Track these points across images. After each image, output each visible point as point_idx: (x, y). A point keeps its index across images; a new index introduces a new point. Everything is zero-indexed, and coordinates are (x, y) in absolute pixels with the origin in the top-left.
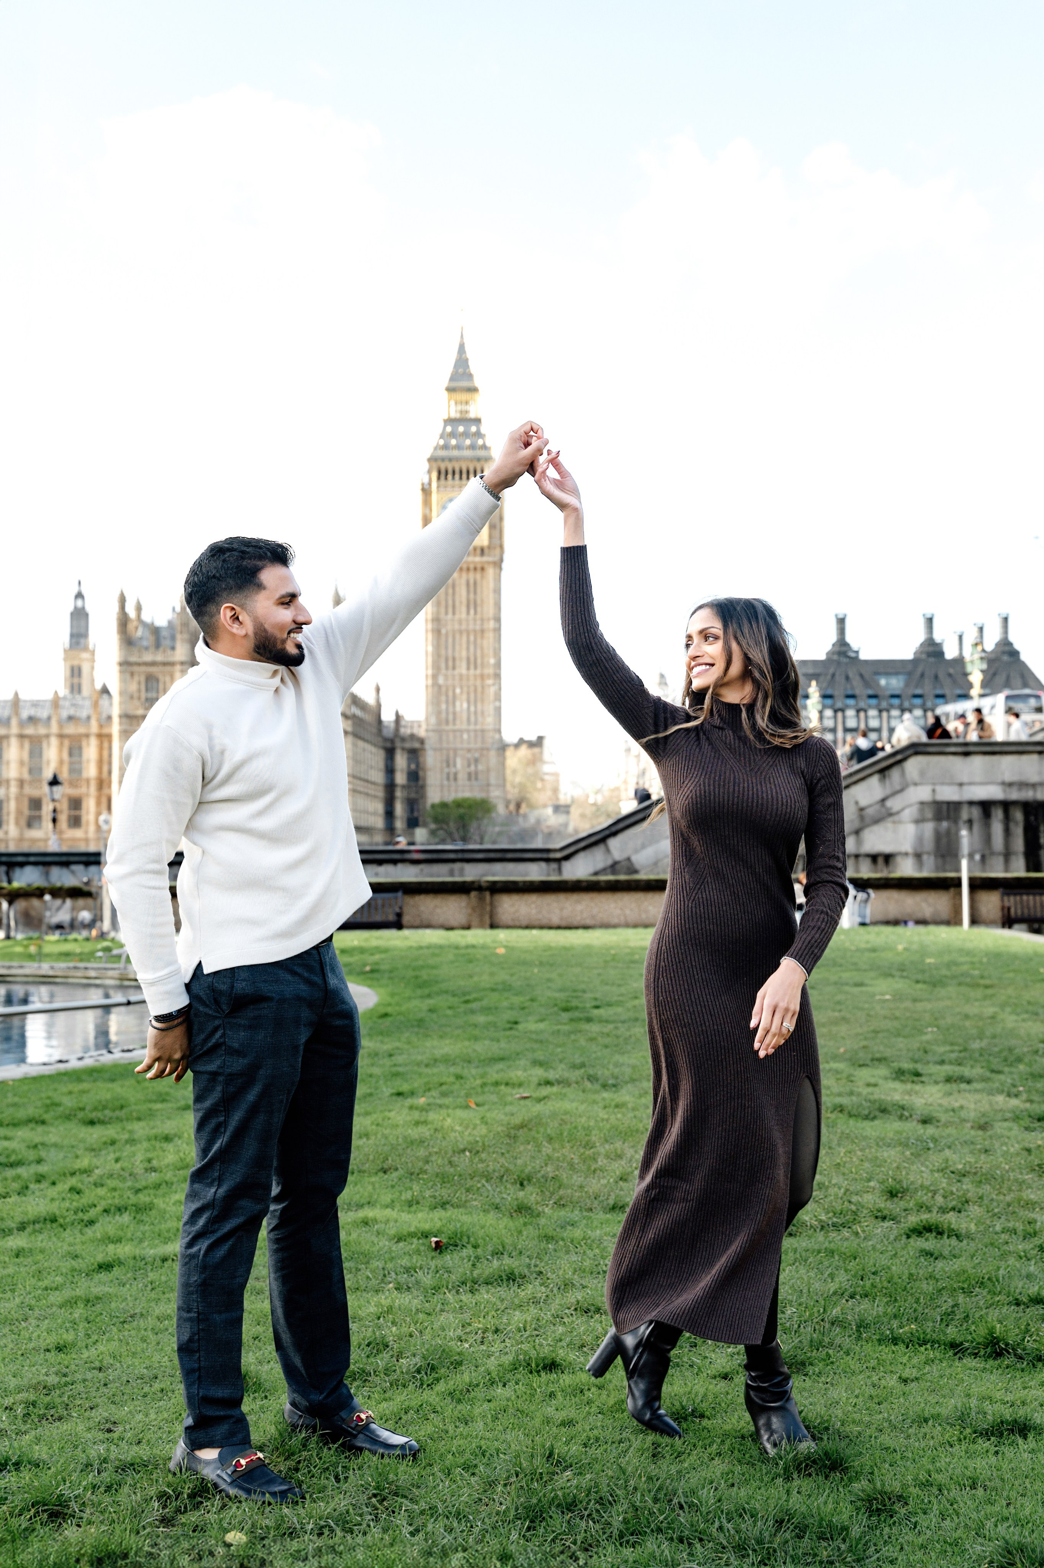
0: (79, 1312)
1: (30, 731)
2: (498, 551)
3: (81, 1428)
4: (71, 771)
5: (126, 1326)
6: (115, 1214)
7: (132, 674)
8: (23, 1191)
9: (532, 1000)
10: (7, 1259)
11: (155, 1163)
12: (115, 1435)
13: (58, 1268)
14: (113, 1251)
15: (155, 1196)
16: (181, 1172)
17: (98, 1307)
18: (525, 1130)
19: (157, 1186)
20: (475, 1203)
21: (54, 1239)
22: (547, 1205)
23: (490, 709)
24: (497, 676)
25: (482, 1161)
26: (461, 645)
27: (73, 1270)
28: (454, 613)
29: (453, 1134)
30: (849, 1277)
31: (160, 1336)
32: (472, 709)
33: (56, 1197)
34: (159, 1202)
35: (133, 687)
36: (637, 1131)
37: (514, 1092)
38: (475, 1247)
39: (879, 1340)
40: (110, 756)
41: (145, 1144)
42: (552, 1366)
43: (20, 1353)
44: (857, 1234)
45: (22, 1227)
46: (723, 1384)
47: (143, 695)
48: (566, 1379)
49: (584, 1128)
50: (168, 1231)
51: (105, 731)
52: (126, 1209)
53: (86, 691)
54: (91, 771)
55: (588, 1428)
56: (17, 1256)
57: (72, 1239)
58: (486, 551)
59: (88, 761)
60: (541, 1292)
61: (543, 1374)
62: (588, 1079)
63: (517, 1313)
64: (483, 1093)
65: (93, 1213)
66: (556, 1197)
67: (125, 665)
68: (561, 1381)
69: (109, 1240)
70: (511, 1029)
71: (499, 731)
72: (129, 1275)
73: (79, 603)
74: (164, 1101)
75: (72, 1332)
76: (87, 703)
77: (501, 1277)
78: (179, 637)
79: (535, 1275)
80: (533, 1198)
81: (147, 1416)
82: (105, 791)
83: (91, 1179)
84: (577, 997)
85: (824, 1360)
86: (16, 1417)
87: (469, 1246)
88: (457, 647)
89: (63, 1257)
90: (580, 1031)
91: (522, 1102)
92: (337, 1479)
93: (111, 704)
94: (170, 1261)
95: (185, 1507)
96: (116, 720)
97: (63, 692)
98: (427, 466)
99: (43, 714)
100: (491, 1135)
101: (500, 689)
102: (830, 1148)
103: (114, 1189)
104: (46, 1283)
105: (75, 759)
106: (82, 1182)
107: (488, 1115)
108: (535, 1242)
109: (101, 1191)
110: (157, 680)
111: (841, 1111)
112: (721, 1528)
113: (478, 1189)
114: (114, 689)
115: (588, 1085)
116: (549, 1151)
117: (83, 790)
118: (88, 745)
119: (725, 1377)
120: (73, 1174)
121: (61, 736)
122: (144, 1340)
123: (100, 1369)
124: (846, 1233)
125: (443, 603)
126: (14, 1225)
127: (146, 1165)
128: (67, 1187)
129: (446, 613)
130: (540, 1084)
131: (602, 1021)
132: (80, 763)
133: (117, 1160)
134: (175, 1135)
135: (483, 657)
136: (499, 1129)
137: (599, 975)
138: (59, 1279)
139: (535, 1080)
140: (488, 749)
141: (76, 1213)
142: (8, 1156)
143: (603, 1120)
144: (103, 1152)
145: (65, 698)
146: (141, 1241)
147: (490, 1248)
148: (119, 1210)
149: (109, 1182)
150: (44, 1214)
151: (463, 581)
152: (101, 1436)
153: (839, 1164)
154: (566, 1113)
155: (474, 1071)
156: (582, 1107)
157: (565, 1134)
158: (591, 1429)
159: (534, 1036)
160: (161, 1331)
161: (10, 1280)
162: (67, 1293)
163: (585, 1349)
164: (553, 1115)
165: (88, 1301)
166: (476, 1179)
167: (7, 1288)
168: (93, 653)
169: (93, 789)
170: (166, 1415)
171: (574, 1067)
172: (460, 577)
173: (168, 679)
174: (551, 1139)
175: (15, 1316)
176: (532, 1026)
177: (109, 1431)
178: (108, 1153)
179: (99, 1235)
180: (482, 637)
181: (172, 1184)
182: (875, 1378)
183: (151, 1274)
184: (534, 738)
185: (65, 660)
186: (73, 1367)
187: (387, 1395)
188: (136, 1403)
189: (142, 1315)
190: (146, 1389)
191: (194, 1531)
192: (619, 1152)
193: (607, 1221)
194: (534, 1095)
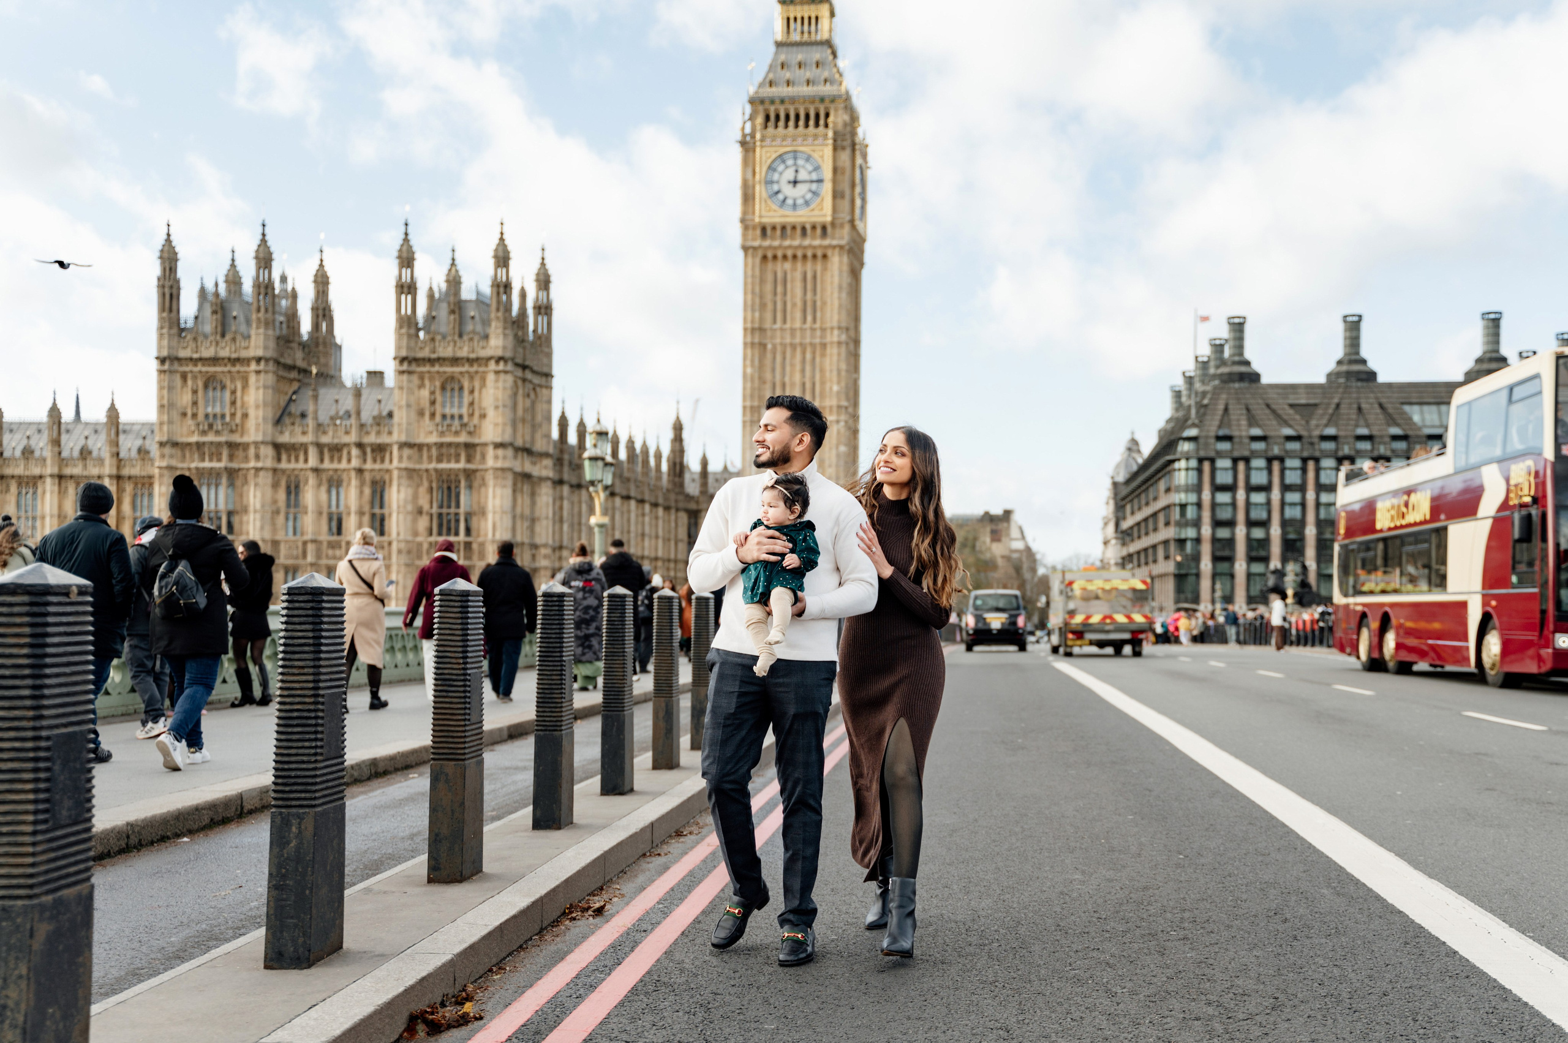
26: (792, 365)
28: (785, 321)
58: (830, 231)
88: (788, 369)
98: (748, 109)
125: (770, 306)
129: (775, 322)
135: (823, 383)
151: (798, 275)
172: (794, 269)
180: (823, 355)
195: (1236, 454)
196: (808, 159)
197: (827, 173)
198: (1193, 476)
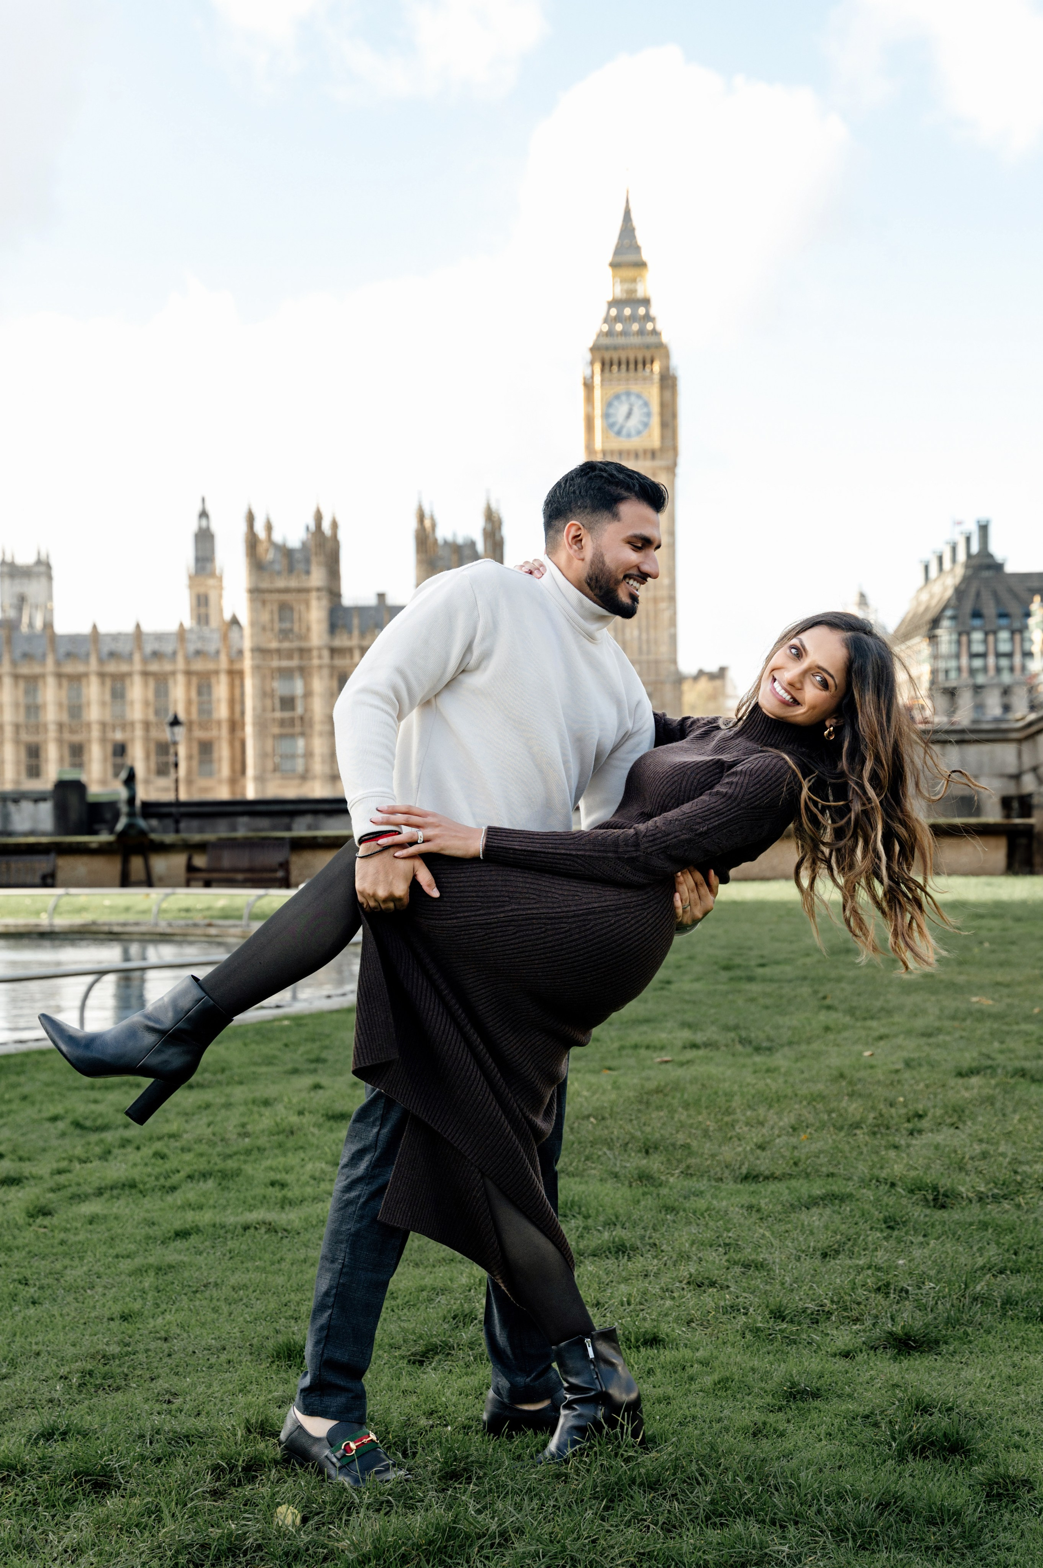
0: (148, 1282)
1: (154, 667)
2: (671, 453)
3: (139, 1399)
4: (201, 711)
5: (198, 1295)
6: (199, 1181)
7: (264, 603)
8: (106, 1155)
9: (691, 958)
10: (79, 1225)
11: (249, 1128)
12: (174, 1407)
13: (132, 1235)
14: (190, 1217)
15: (245, 1162)
16: (276, 1138)
17: (169, 1277)
18: (661, 1096)
19: (248, 1152)
20: (593, 1172)
21: (132, 1206)
22: (672, 1175)
23: (664, 636)
24: (672, 599)
25: (607, 1127)
27: (148, 1237)
29: (579, 1099)
30: (1000, 1251)
31: (233, 1306)
32: (644, 636)
33: (139, 1161)
34: (248, 1169)
35: (265, 617)
36: (786, 1097)
37: (655, 1055)
38: (587, 1217)
39: (1026, 1318)
40: (243, 694)
41: (242, 1109)
42: (654, 1341)
43: (82, 1321)
44: (1018, 1206)
45: (99, 1192)
46: (841, 1364)
47: (277, 626)
48: (667, 1355)
49: (726, 1094)
50: (254, 1198)
51: (237, 667)
52: (211, 1175)
53: (214, 623)
54: (222, 712)
55: (685, 1406)
56: (91, 1223)
57: (151, 1205)
58: (658, 454)
59: (219, 701)
60: (653, 1265)
61: (642, 1349)
62: (740, 1042)
63: (622, 1286)
64: (620, 1056)
65: (175, 1179)
66: (683, 1166)
67: (256, 592)
68: (662, 1357)
69: (189, 1206)
70: (662, 989)
71: (674, 661)
72: (207, 1243)
73: (204, 523)
74: (270, 1064)
75: (139, 1301)
76: (216, 636)
77: (609, 1249)
78: (314, 559)
79: (648, 1247)
80: (656, 1166)
81: (210, 1386)
82: (238, 734)
83: (178, 1144)
84: (741, 955)
85: (960, 1338)
86: (71, 1387)
87: (580, 1217)
89: (139, 1223)
90: (739, 991)
91: (663, 1066)
92: (405, 1455)
93: (242, 637)
94: (252, 1230)
95: (240, 1481)
96: (247, 655)
97: (188, 623)
98: (588, 356)
99: (168, 648)
100: (622, 1100)
101: (675, 613)
102: (1004, 1115)
103: (201, 1155)
104: (118, 1250)
105: (205, 698)
106: (167, 1146)
107: (621, 1080)
108: (653, 1213)
109: (188, 1157)
110: (291, 609)
111: (1023, 1076)
112: (819, 1512)
113: (599, 1157)
114: (244, 619)
115: (739, 1048)
116: (683, 1118)
117: (214, 733)
118: (218, 682)
119: (846, 1355)
120: (159, 1139)
121: (188, 673)
122: (215, 1310)
123: (166, 1339)
124: (1006, 1205)
126: (90, 1191)
127: (240, 1130)
128: (150, 1152)
130: (685, 1047)
131: (765, 980)
132: (210, 702)
133: (209, 1125)
134: (275, 1099)
136: (631, 1094)
137: (771, 930)
138: (132, 1247)
139: (679, 1043)
140: (662, 683)
141: (157, 1179)
142: (95, 1120)
143: (748, 1084)
144: (196, 1117)
145: (191, 630)
146: (225, 1208)
147: (601, 1219)
148: (204, 1176)
149: (196, 1146)
150: (123, 1179)
152: (157, 1408)
153: (1010, 1132)
154: (710, 1077)
155: (613, 1034)
156: (729, 1072)
157: (703, 1099)
158: (689, 1408)
159: (687, 997)
160: (236, 1302)
161: (80, 1246)
162: (138, 1261)
163: (693, 1325)
164: (694, 1080)
165: (160, 1269)
166: (598, 1146)
167: (76, 1255)
168: (220, 579)
169: (225, 732)
170: (230, 1387)
171: (727, 1028)
173: (303, 607)
174: (688, 1105)
175: (82, 1284)
176: (687, 986)
177: (169, 1402)
178: (200, 1119)
179: (179, 1203)
181: (265, 1150)
182: (1016, 1358)
183: (229, 1243)
184: (713, 668)
185: (191, 587)
186: (137, 1337)
187: (469, 1370)
188: (199, 1374)
189: (216, 1285)
190: (213, 1360)
191: (245, 1505)
192: (761, 1118)
193: (738, 1192)
194: (677, 1058)
195: (988, 628)
196: (639, 396)
197: (655, 408)
198: (954, 648)
